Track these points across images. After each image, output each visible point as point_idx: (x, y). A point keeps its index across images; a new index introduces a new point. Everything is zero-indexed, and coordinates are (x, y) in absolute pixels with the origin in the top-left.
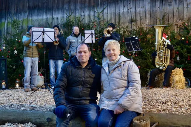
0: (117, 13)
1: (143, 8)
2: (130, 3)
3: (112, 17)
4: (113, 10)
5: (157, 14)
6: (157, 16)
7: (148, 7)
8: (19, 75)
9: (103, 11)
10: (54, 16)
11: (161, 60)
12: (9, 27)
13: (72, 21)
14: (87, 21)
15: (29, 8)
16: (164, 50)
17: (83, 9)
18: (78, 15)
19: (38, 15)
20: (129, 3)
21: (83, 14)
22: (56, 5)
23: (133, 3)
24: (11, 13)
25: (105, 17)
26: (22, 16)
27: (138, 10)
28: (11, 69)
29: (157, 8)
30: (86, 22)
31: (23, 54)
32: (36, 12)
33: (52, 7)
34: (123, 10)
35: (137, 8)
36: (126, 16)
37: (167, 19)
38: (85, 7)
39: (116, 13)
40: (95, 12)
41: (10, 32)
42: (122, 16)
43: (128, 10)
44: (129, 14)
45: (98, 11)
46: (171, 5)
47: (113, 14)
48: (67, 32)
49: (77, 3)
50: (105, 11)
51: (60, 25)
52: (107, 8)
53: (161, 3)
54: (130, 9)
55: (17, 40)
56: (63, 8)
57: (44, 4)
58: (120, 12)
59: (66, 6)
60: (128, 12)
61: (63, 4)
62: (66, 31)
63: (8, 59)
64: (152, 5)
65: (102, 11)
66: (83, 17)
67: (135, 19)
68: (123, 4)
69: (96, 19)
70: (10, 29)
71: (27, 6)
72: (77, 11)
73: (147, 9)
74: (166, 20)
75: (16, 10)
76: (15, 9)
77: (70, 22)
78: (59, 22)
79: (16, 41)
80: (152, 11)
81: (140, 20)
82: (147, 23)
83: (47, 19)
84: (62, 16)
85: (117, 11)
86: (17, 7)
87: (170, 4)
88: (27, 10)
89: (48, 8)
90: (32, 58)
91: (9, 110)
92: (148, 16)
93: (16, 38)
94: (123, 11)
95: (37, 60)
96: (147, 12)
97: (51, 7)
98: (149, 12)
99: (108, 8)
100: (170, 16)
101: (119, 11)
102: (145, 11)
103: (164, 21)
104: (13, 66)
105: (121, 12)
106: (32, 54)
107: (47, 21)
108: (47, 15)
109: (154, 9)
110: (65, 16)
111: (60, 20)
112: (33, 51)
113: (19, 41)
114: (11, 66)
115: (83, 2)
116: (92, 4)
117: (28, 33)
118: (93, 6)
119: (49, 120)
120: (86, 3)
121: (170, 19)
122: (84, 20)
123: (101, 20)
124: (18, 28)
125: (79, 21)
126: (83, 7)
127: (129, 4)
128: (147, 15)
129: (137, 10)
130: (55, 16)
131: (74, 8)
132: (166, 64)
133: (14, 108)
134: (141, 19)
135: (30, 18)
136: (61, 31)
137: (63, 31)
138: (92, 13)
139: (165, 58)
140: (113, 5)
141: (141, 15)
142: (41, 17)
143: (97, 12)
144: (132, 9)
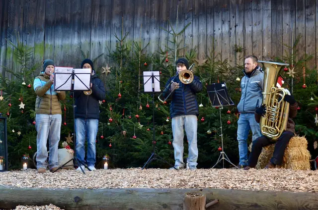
0: (209, 36)
1: (258, 26)
2: (233, 17)
3: (201, 42)
4: (202, 28)
5: (284, 37)
6: (284, 41)
7: (267, 23)
8: (29, 148)
9: (184, 30)
10: (93, 39)
11: (272, 123)
12: (8, 58)
13: (127, 48)
14: (153, 49)
15: (47, 23)
16: (279, 106)
17: (146, 26)
18: (137, 38)
19: (63, 37)
20: (232, 15)
21: (146, 36)
22: (96, 19)
23: (240, 16)
24: (12, 32)
25: (188, 41)
26: (33, 39)
27: (248, 29)
28: (12, 136)
29: (284, 25)
30: (153, 51)
31: (34, 110)
32: (60, 30)
33: (91, 22)
34: (221, 28)
35: (246, 26)
36: (226, 41)
37: (302, 46)
38: (151, 23)
39: (207, 35)
40: (169, 32)
41: (11, 68)
42: (219, 40)
43: (230, 29)
44: (232, 37)
45: (175, 31)
46: (312, 20)
47: (201, 36)
48: (117, 69)
49: (136, 16)
50: (188, 31)
51: (103, 56)
52: (191, 25)
53: (292, 17)
54: (234, 28)
55: (24, 83)
56: (109, 24)
57: (74, 15)
58: (215, 33)
59: (115, 21)
60: (230, 33)
61: (110, 17)
62: (115, 68)
63: (9, 119)
64: (275, 21)
65: (182, 32)
66: (146, 42)
67: (243, 47)
68: (220, 18)
69: (171, 46)
70: (10, 62)
71: (44, 18)
72: (136, 31)
73: (265, 27)
74: (300, 47)
75: (21, 26)
76: (19, 25)
77: (123, 51)
78: (103, 51)
79: (23, 85)
80: (276, 31)
81: (251, 47)
82: (265, 55)
83: (80, 44)
84: (108, 39)
85: (210, 30)
86: (25, 21)
87: (309, 17)
88: (43, 27)
89: (83, 24)
90: (51, 116)
91: (22, 189)
92: (267, 41)
93: (23, 79)
94: (220, 31)
95: (58, 118)
96: (265, 33)
97: (88, 21)
98: (270, 33)
99: (194, 25)
100: (309, 40)
101: (214, 31)
102: (262, 32)
103: (298, 50)
104: (17, 131)
105: (218, 33)
106: (51, 109)
107: (81, 47)
108: (79, 37)
109: (279, 27)
110: (114, 39)
111: (104, 46)
112: (53, 103)
113: (29, 85)
114: (13, 131)
115: (147, 13)
116: (164, 18)
117: (43, 73)
118: (167, 21)
119: (78, 200)
120: (153, 16)
121: (309, 46)
122: (149, 47)
123: (180, 47)
124: (26, 61)
125: (139, 49)
126: (147, 23)
127: (231, 17)
128: (266, 38)
129: (246, 29)
130: (95, 40)
131: (131, 25)
132: (280, 129)
133: (29, 186)
134: (253, 47)
135: (49, 42)
136: (107, 67)
137: (109, 68)
138: (164, 35)
139: (279, 119)
140: (202, 20)
141: (254, 39)
142: (70, 40)
143: (172, 32)
144: (237, 27)
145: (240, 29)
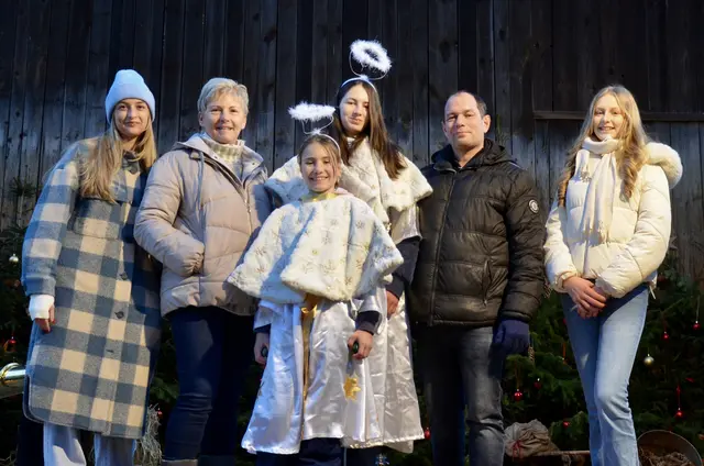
27: (52, 146)
43: (9, 140)
44: (10, 159)
54: (18, 139)
60: (6, 150)
67: (34, 185)
144: (25, 138)
145: (31, 143)
